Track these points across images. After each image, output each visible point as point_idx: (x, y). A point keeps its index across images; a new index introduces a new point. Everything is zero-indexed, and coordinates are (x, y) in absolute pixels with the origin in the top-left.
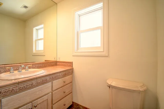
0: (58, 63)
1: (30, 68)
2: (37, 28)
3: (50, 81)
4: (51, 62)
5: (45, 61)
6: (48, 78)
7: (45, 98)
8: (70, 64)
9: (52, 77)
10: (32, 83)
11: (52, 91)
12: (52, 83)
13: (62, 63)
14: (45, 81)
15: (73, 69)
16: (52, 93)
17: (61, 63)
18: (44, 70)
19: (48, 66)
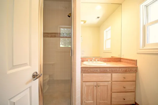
0: (122, 60)
1: (98, 61)
2: (107, 30)
3: (110, 73)
4: (115, 58)
5: (112, 57)
6: (108, 70)
7: (106, 83)
8: (134, 62)
9: (111, 70)
10: (97, 70)
11: (112, 81)
12: (112, 75)
13: (126, 61)
14: (106, 71)
15: (137, 67)
16: (111, 83)
17: (124, 60)
18: (107, 64)
19: (112, 61)
